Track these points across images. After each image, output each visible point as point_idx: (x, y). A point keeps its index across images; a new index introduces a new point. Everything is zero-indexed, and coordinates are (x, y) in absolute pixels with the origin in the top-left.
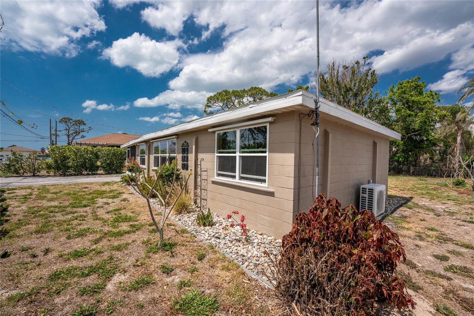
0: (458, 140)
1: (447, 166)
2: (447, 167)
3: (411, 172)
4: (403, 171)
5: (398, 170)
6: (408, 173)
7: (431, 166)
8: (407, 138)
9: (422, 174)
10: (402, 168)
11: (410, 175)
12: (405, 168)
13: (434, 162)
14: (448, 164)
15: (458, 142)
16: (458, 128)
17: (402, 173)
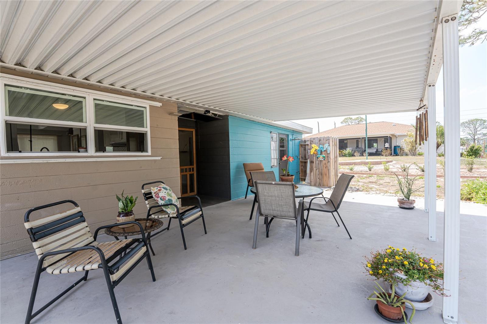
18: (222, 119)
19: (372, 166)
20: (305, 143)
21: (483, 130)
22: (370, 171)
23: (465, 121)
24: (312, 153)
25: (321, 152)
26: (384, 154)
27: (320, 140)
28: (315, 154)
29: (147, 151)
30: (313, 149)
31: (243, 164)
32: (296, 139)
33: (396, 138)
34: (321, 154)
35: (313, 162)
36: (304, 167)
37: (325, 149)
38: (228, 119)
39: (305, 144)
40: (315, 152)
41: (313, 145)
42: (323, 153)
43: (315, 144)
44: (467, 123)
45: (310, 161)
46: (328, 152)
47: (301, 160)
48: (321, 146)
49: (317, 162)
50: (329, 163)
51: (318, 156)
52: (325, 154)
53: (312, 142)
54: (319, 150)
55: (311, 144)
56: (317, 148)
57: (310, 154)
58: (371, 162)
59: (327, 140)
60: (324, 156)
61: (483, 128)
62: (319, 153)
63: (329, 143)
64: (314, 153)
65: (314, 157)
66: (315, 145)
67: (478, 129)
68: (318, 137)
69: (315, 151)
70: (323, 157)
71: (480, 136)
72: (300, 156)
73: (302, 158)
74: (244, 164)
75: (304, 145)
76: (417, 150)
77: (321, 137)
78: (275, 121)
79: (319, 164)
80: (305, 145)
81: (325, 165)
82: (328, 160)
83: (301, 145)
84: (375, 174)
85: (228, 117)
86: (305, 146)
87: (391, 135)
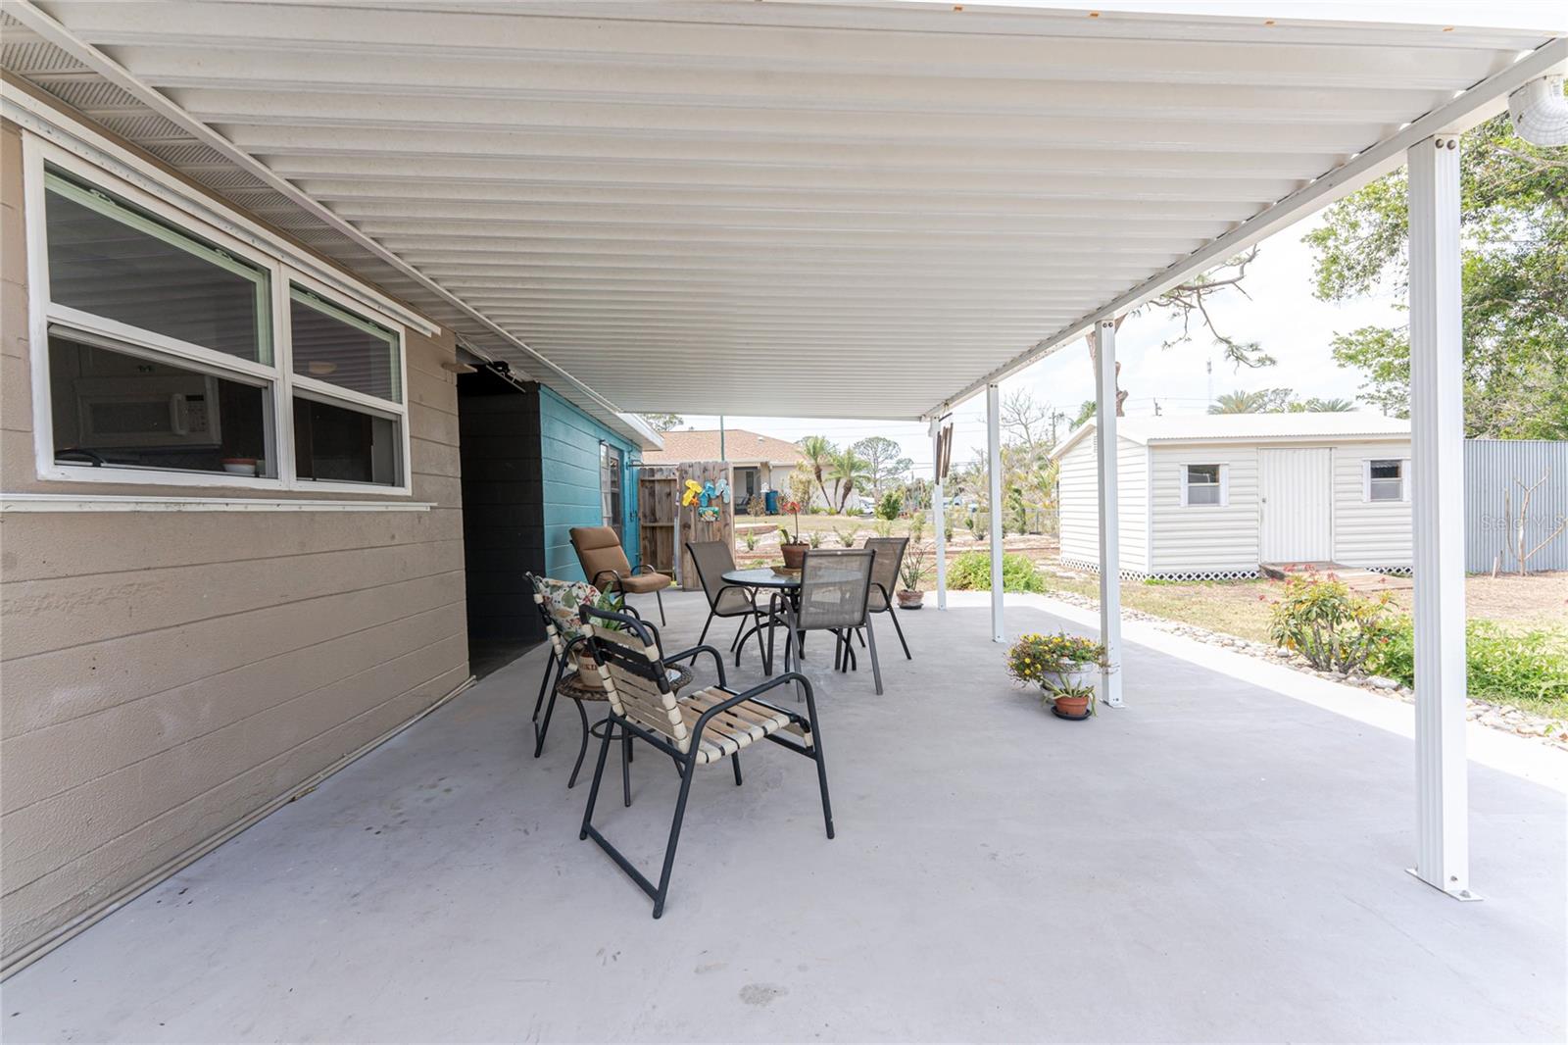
18: (524, 391)
19: (755, 538)
20: (653, 476)
21: (887, 461)
22: (752, 549)
23: (860, 440)
24: (685, 503)
25: (710, 500)
26: (753, 511)
27: (705, 470)
28: (694, 506)
29: (402, 485)
30: (688, 492)
31: (570, 531)
32: (635, 463)
33: (770, 471)
34: (709, 504)
35: (689, 527)
36: (650, 543)
37: (718, 493)
38: (538, 394)
39: (652, 479)
40: (695, 500)
41: (689, 483)
42: (714, 502)
43: (694, 479)
44: (863, 444)
45: (681, 521)
46: (726, 501)
47: (642, 522)
48: (708, 485)
49: (700, 526)
50: (727, 528)
51: (701, 510)
52: (717, 506)
53: (684, 472)
54: (704, 495)
55: (682, 478)
56: (699, 490)
57: (681, 503)
58: (753, 528)
59: (721, 470)
60: (717, 509)
61: (887, 458)
62: (705, 502)
63: (727, 479)
64: (691, 503)
65: (692, 514)
66: (694, 482)
67: (880, 460)
68: (699, 463)
69: (694, 497)
70: (715, 512)
71: (883, 474)
72: (641, 510)
73: (645, 516)
74: (573, 532)
75: (650, 481)
76: (811, 501)
77: (708, 463)
78: (625, 412)
79: (703, 530)
80: (653, 481)
81: (719, 534)
82: (725, 519)
83: (642, 481)
84: (767, 557)
85: (540, 389)
86: (651, 485)
87: (762, 463)
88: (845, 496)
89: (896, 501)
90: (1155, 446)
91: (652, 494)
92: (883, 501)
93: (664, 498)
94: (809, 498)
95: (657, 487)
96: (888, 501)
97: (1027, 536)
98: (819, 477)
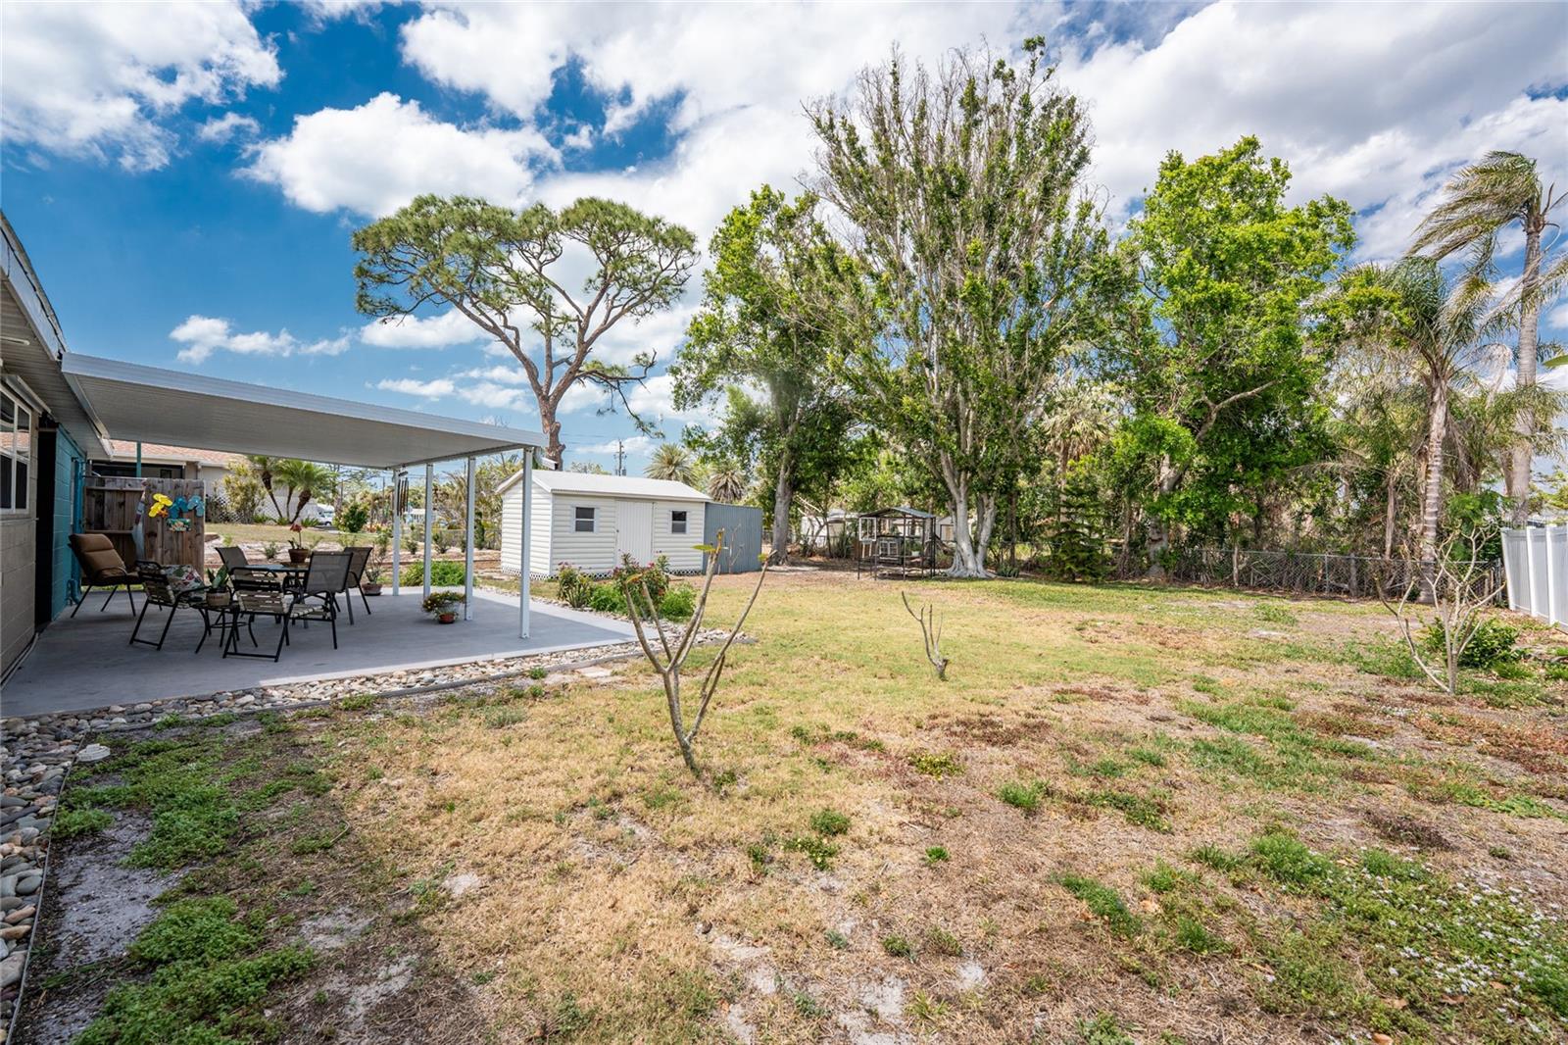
0: (1434, 426)
1: (1388, 546)
2: (1388, 552)
3: (1236, 571)
4: (1201, 568)
5: (1183, 566)
6: (1222, 578)
7: (1322, 545)
8: (1214, 416)
9: (1280, 583)
10: (1197, 556)
11: (1229, 585)
12: (1211, 553)
13: (1330, 530)
14: (1389, 537)
15: (1434, 435)
16: (1434, 369)
17: (1198, 578)
20: (103, 485)
24: (152, 514)
25: (181, 512)
27: (177, 487)
28: (162, 517)
30: (156, 505)
31: (72, 537)
34: (180, 517)
35: (155, 535)
37: (191, 507)
39: (102, 488)
40: (163, 512)
41: (158, 496)
42: (185, 515)
43: (163, 494)
45: (144, 531)
47: (85, 529)
48: (180, 499)
49: (167, 535)
50: (198, 537)
51: (170, 521)
52: (189, 518)
54: (174, 508)
55: (151, 491)
56: (170, 503)
57: (143, 514)
59: (195, 488)
60: (188, 521)
62: (175, 514)
64: (158, 515)
65: (159, 524)
66: (164, 497)
70: (186, 523)
72: (86, 517)
73: (89, 523)
75: (98, 490)
79: (171, 538)
81: (189, 541)
82: (197, 530)
83: (88, 490)
87: (188, 463)
88: (301, 506)
89: (361, 513)
90: (557, 494)
91: (100, 502)
92: (345, 511)
93: (116, 508)
94: (254, 506)
95: (107, 496)
96: (352, 512)
97: (484, 551)
98: (268, 485)
